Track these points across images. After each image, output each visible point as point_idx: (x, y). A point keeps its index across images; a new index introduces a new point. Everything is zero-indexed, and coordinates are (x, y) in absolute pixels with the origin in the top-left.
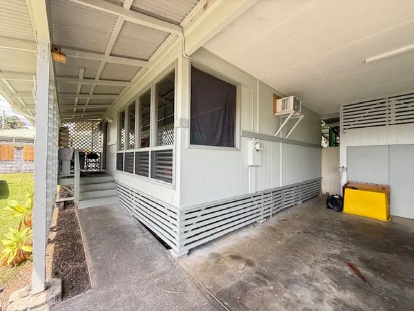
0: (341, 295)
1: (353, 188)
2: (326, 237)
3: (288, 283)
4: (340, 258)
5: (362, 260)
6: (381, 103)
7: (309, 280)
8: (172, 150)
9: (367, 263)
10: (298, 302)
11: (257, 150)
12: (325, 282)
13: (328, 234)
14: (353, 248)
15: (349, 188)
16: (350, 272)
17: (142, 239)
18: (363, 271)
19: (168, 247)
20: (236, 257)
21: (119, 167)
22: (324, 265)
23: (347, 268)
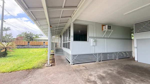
6: (149, 22)
11: (94, 42)
17: (66, 61)
19: (70, 63)
21: (63, 47)
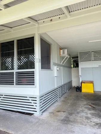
0: (91, 112)
1: (84, 83)
2: (81, 100)
3: (78, 113)
4: (87, 104)
5: (92, 104)
6: (90, 53)
7: (83, 111)
8: (34, 71)
9: (93, 104)
10: (83, 116)
11: (58, 70)
12: (86, 110)
13: (81, 99)
14: (89, 101)
15: (83, 83)
16: (90, 107)
18: (93, 106)
20: (59, 111)
22: (84, 107)
23: (89, 106)
